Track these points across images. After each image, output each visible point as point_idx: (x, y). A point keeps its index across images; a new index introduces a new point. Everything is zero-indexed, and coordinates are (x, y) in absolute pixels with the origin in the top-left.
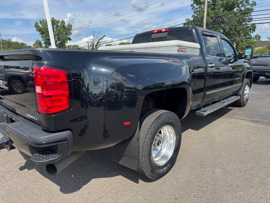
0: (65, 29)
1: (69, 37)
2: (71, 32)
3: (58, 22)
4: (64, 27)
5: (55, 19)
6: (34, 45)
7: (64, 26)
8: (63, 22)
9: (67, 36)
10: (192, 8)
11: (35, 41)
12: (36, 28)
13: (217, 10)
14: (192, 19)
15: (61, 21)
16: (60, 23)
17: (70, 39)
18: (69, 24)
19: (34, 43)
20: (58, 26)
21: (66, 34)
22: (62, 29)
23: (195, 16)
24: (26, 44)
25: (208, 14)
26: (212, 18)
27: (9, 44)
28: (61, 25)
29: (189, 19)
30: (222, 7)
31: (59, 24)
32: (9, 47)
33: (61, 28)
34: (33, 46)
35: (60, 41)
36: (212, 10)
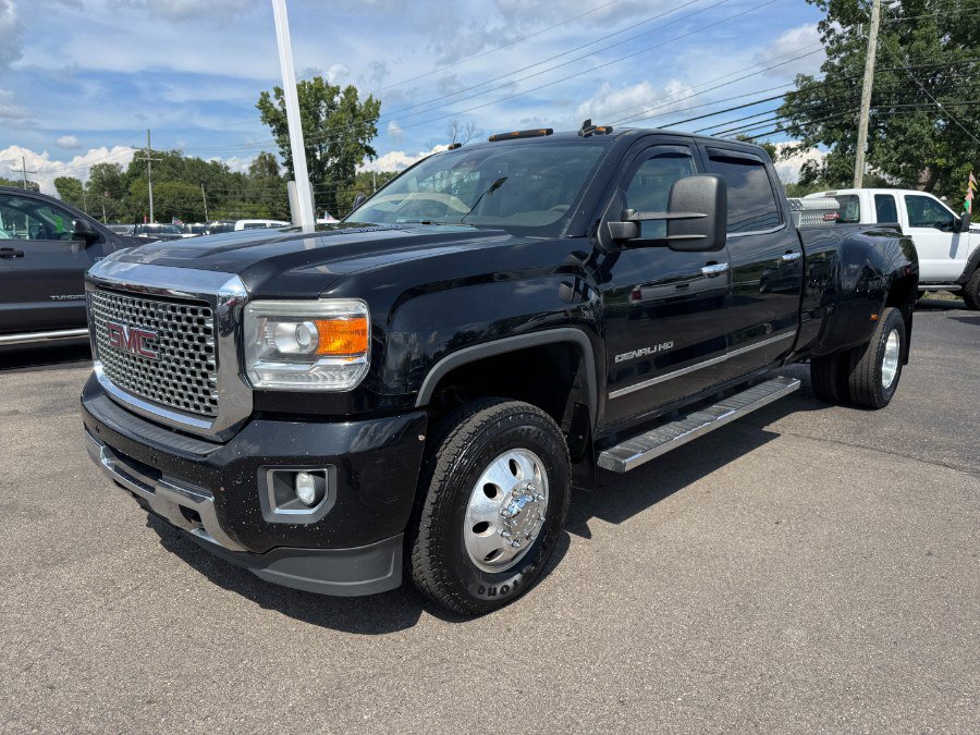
0: (355, 116)
1: (367, 143)
2: (376, 126)
3: (336, 91)
4: (353, 109)
5: (324, 82)
6: (253, 169)
7: (355, 106)
8: (351, 91)
9: (361, 141)
10: (823, 34)
11: (256, 158)
12: (260, 113)
13: (922, 44)
14: (820, 77)
15: (342, 89)
16: (342, 95)
17: (370, 152)
18: (370, 99)
19: (251, 165)
20: (332, 106)
21: (360, 133)
22: (346, 117)
23: (833, 67)
24: (227, 168)
25: (884, 59)
26: (900, 73)
27: (173, 165)
28: (342, 101)
29: (808, 79)
30: (945, 32)
31: (337, 99)
32: (172, 177)
33: (343, 111)
34: (248, 173)
35: (337, 156)
36: (902, 42)
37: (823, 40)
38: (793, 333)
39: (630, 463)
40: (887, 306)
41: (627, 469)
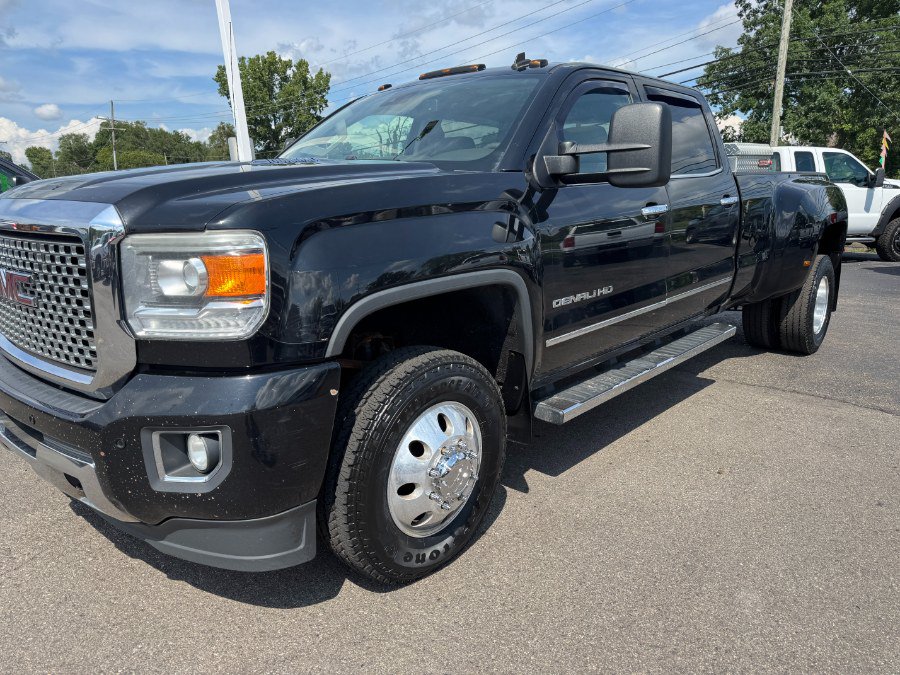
0: (306, 89)
1: (318, 113)
2: (326, 97)
3: (288, 65)
4: (305, 81)
5: (277, 56)
6: (212, 139)
7: (307, 79)
8: (302, 65)
9: (312, 112)
10: (740, 8)
11: (215, 129)
13: (831, 17)
14: (739, 50)
15: (295, 63)
16: (294, 68)
18: (321, 73)
19: (211, 135)
20: (285, 79)
21: (312, 104)
22: (299, 91)
23: (749, 40)
24: (188, 138)
25: (796, 33)
26: (812, 43)
27: (137, 136)
28: (295, 74)
29: (727, 51)
30: (852, 6)
31: (289, 72)
32: (136, 146)
33: (296, 83)
34: (208, 143)
35: (290, 126)
36: (813, 16)
37: (740, 15)
38: (729, 279)
39: (569, 414)
40: (819, 253)
41: (566, 420)
